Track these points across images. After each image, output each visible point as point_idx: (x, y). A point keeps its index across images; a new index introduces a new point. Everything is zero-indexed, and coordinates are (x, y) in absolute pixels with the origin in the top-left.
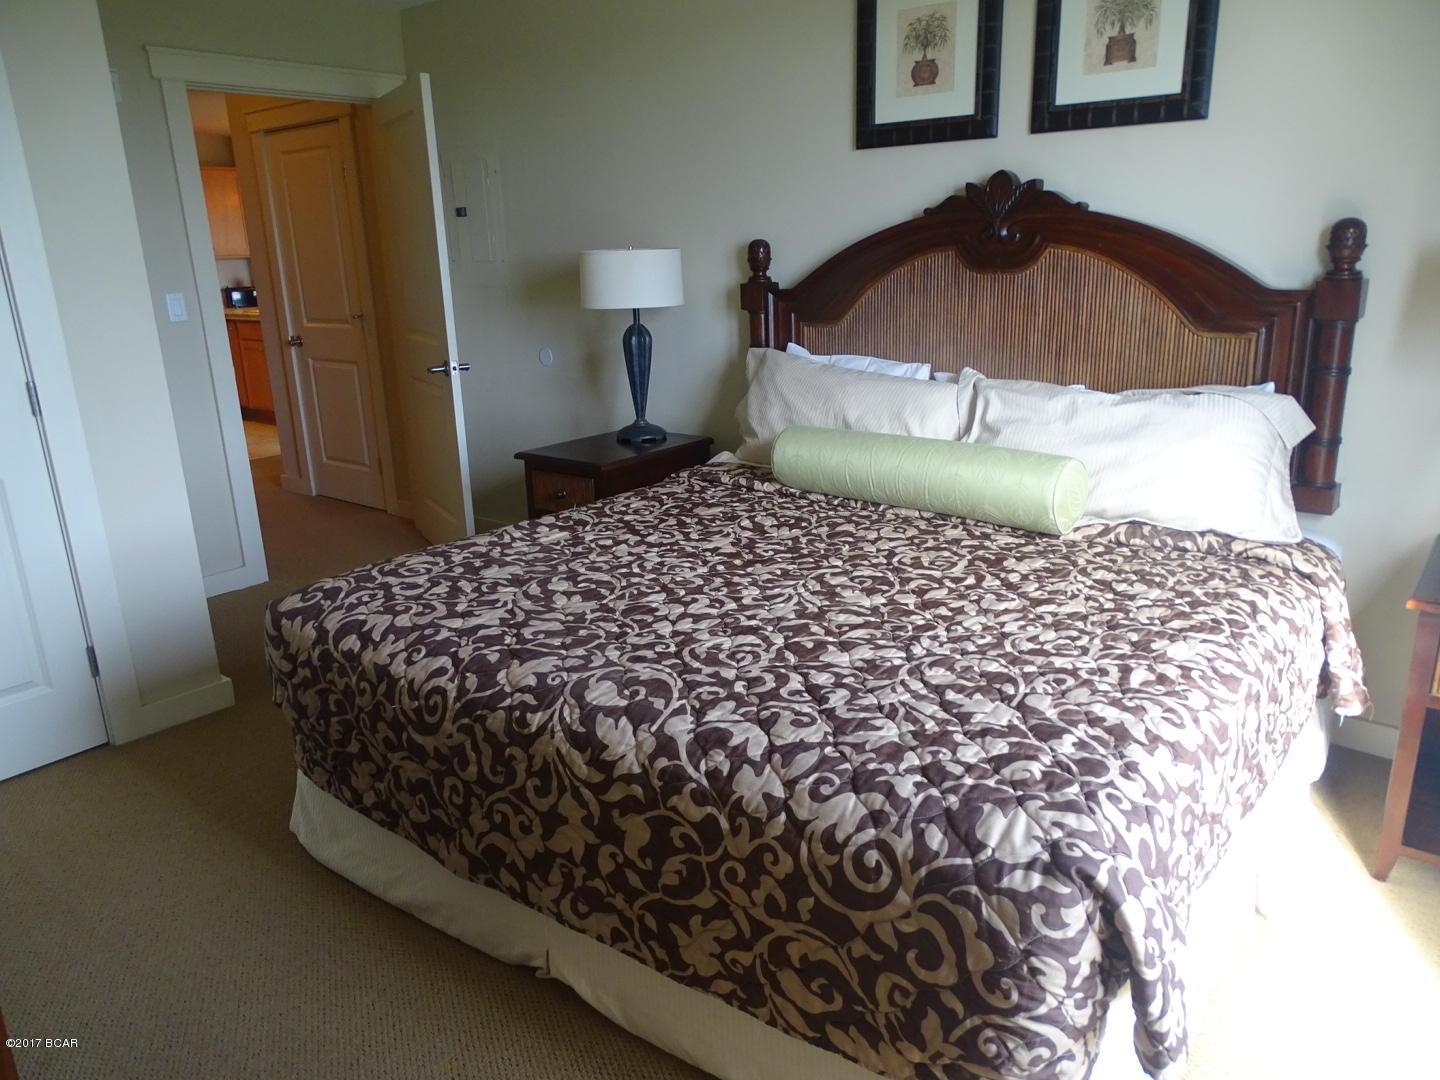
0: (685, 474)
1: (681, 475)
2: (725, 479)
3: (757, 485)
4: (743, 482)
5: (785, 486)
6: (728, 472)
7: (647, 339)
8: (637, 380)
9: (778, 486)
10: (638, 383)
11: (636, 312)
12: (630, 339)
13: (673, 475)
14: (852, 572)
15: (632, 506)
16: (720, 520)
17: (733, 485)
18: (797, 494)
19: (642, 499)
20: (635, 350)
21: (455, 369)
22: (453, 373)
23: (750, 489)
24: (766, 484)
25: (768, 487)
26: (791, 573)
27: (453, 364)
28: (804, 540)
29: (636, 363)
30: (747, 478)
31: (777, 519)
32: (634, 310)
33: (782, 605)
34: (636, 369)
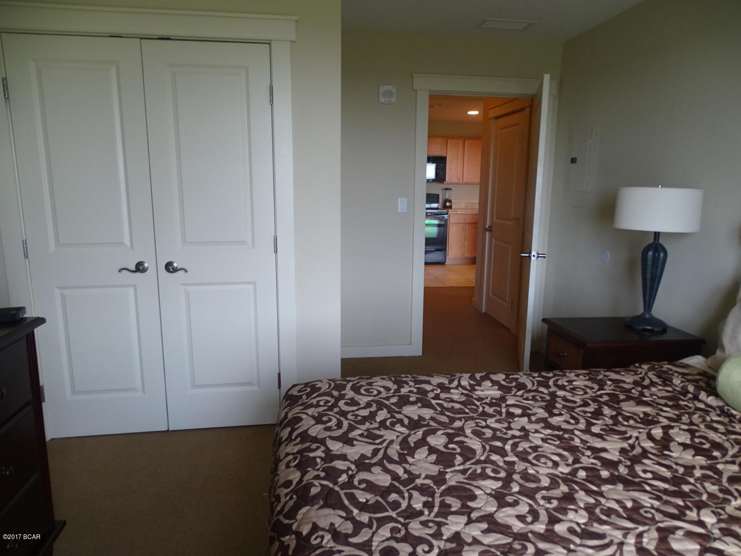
0: (645, 367)
1: (643, 366)
2: (677, 381)
3: (703, 395)
4: (691, 388)
5: (728, 405)
6: (683, 374)
7: (662, 255)
8: (648, 282)
9: (721, 404)
10: (648, 286)
11: (657, 235)
12: (647, 253)
13: (637, 365)
14: (715, 539)
15: (574, 383)
16: (635, 420)
17: (682, 388)
18: (738, 417)
19: (590, 379)
20: (650, 262)
21: (534, 256)
22: (533, 258)
23: (696, 398)
24: (711, 398)
25: (711, 400)
26: (642, 511)
27: (533, 253)
28: (698, 473)
29: (649, 271)
30: (696, 387)
31: (693, 437)
32: (656, 233)
33: (590, 551)
34: (649, 276)
